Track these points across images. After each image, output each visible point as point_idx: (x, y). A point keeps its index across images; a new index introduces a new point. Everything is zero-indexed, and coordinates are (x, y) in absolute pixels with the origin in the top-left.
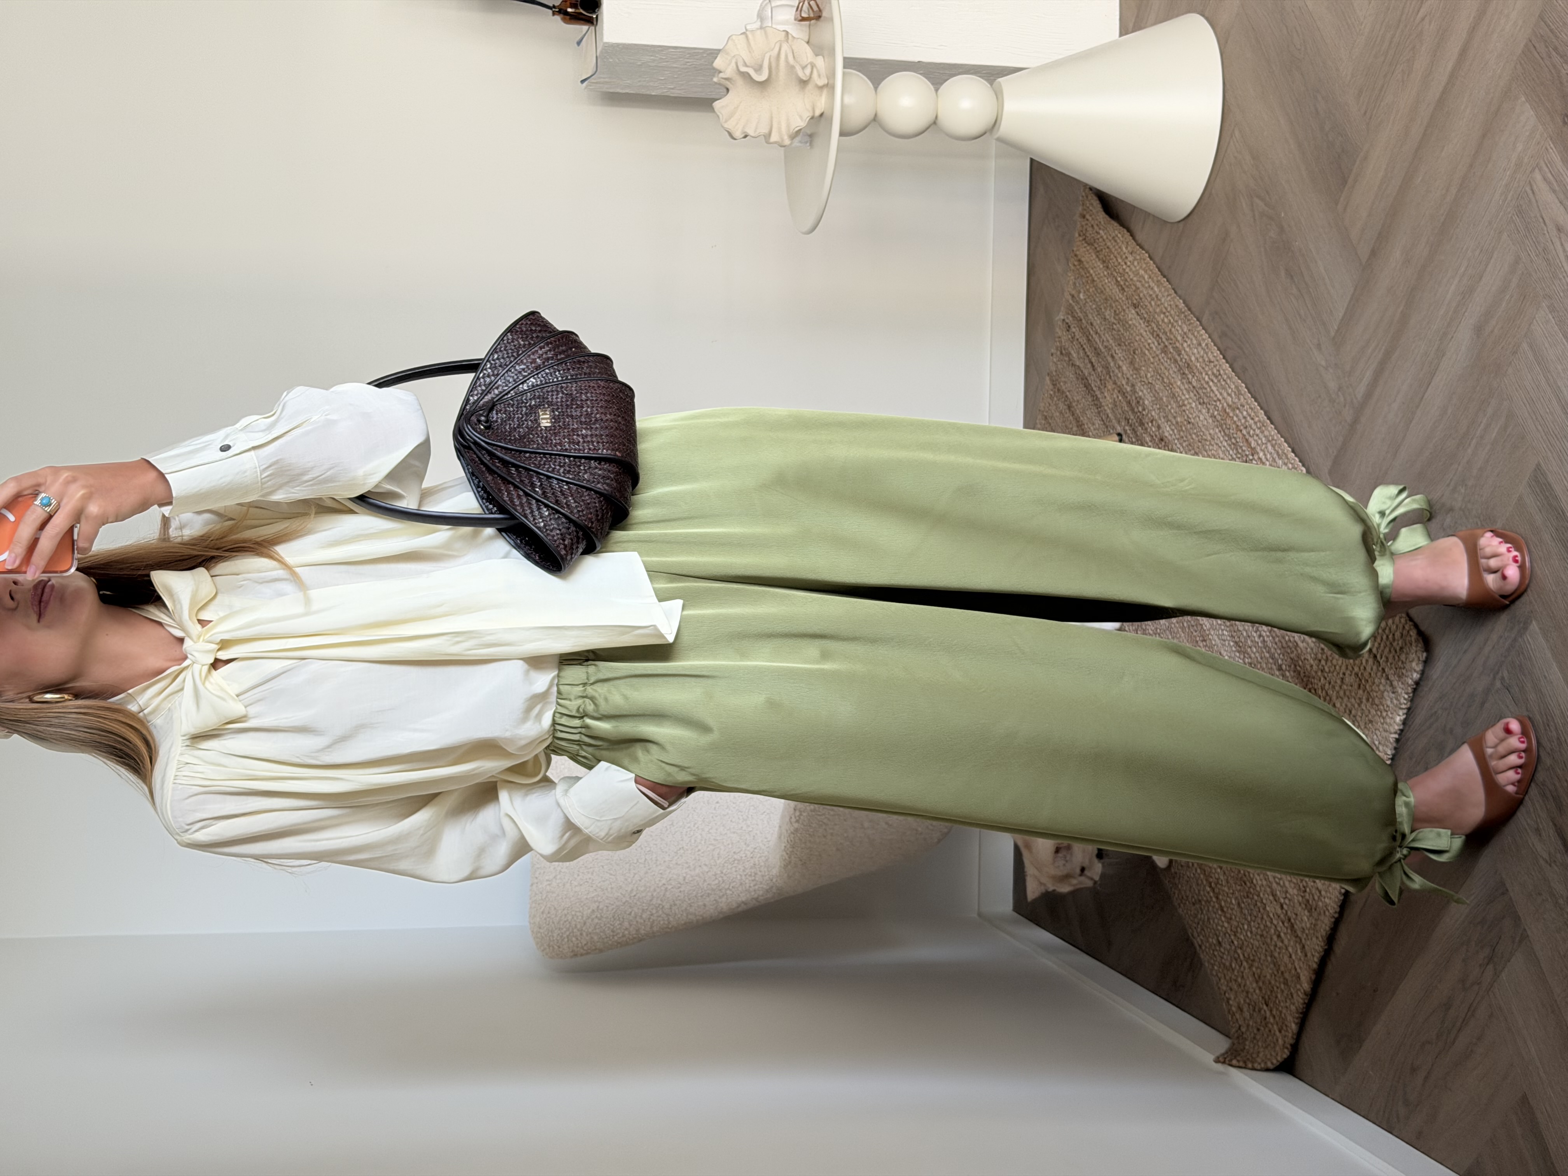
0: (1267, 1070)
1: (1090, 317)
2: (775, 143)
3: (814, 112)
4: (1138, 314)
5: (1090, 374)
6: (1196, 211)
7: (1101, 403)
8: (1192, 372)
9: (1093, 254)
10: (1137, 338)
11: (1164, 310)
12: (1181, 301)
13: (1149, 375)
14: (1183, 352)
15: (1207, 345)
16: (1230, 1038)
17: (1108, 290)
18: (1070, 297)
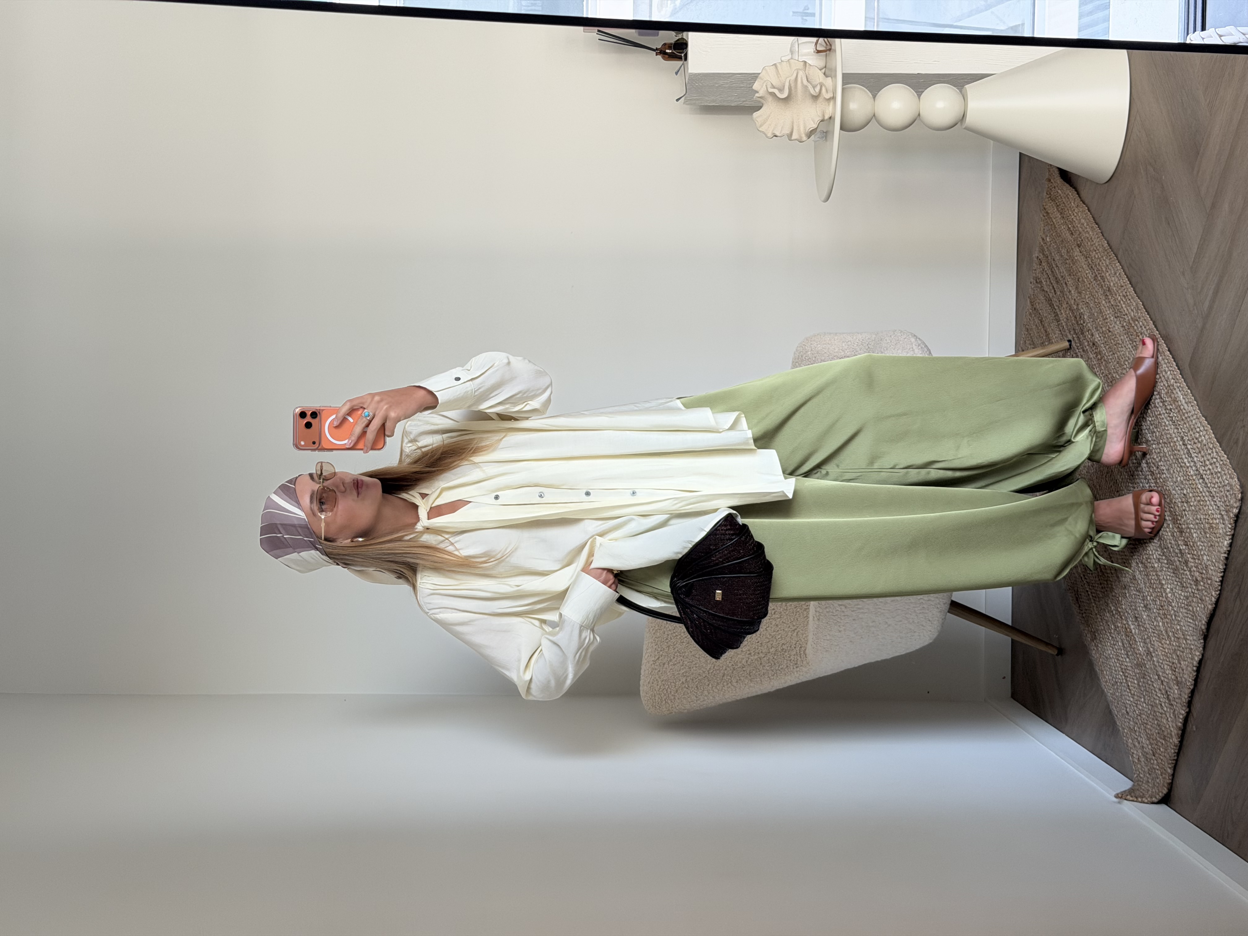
0: (1153, 803)
1: (1053, 255)
2: (796, 139)
3: (824, 116)
4: (1080, 252)
5: (1053, 296)
6: (1115, 174)
7: (1059, 319)
8: (1111, 294)
9: (1055, 208)
10: (1080, 270)
11: (1095, 249)
13: (1087, 297)
14: (1106, 280)
15: (1119, 274)
17: (1063, 234)
18: (1041, 240)
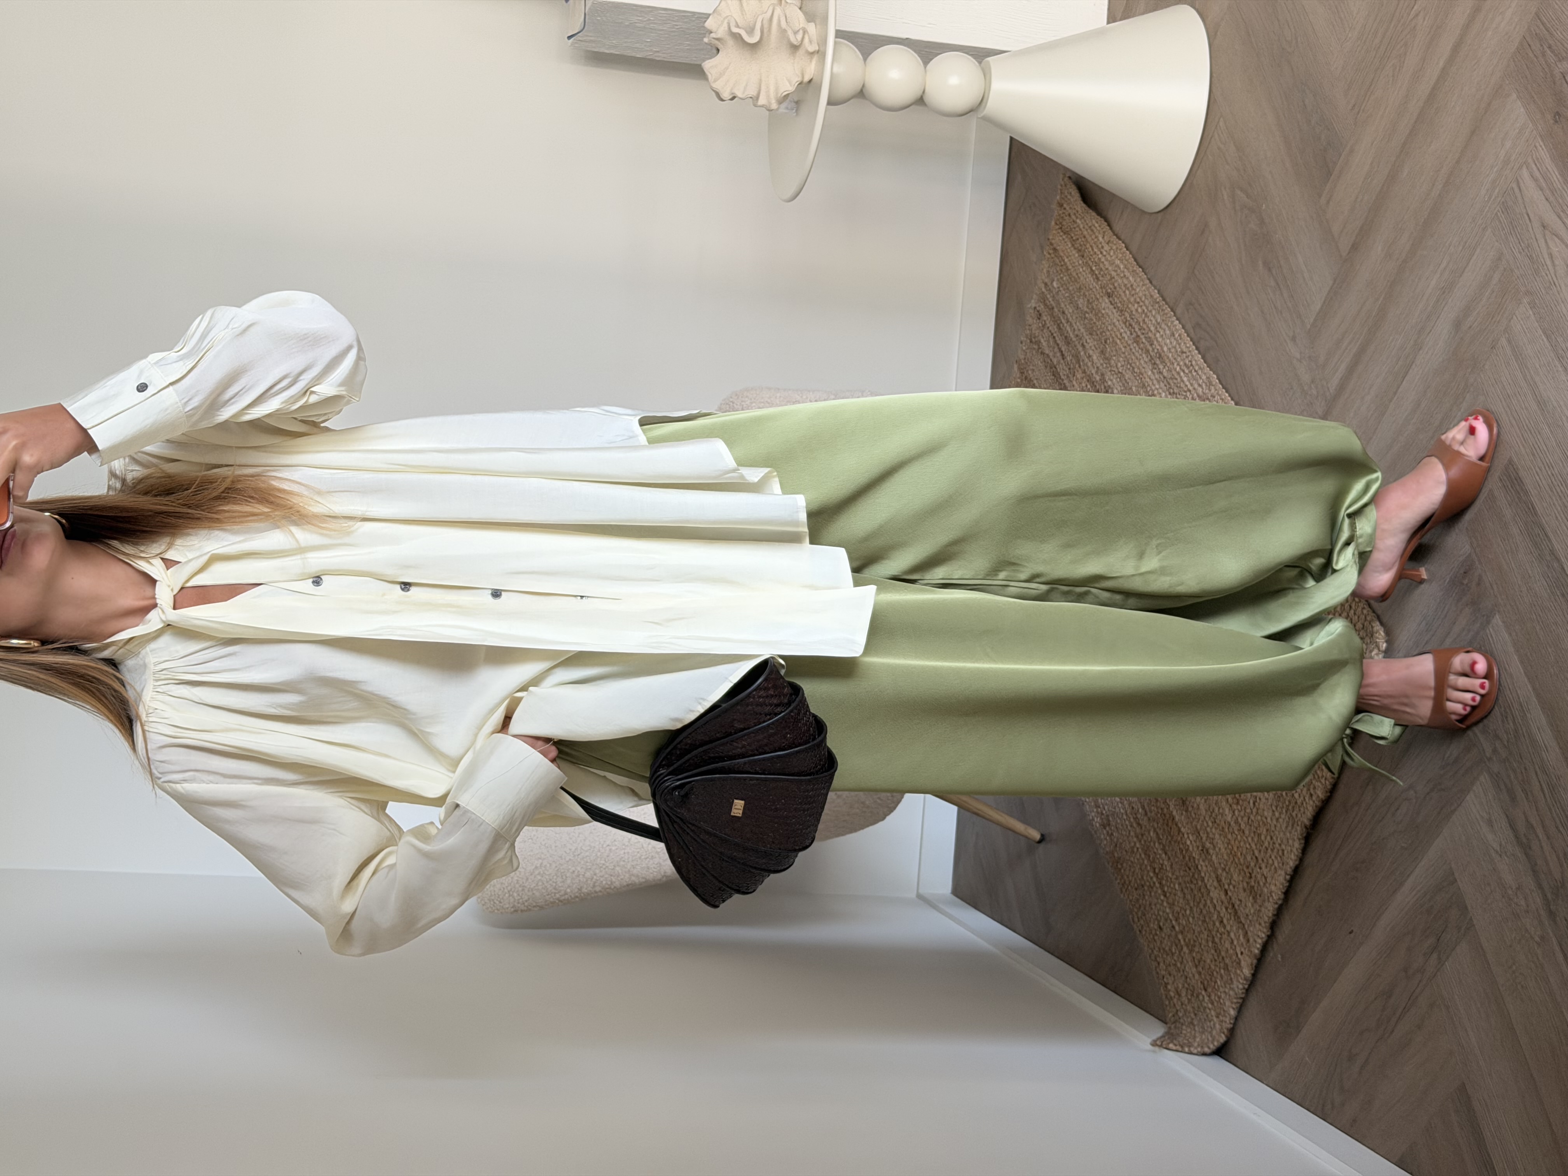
0: (1204, 1054)
1: (1063, 305)
2: (762, 106)
3: (803, 77)
4: (1112, 304)
6: (1175, 202)
8: (1163, 362)
9: (1069, 243)
10: (1109, 328)
12: (1156, 291)
14: (1155, 342)
16: (1166, 1023)
17: (1082, 278)
18: (1043, 285)
